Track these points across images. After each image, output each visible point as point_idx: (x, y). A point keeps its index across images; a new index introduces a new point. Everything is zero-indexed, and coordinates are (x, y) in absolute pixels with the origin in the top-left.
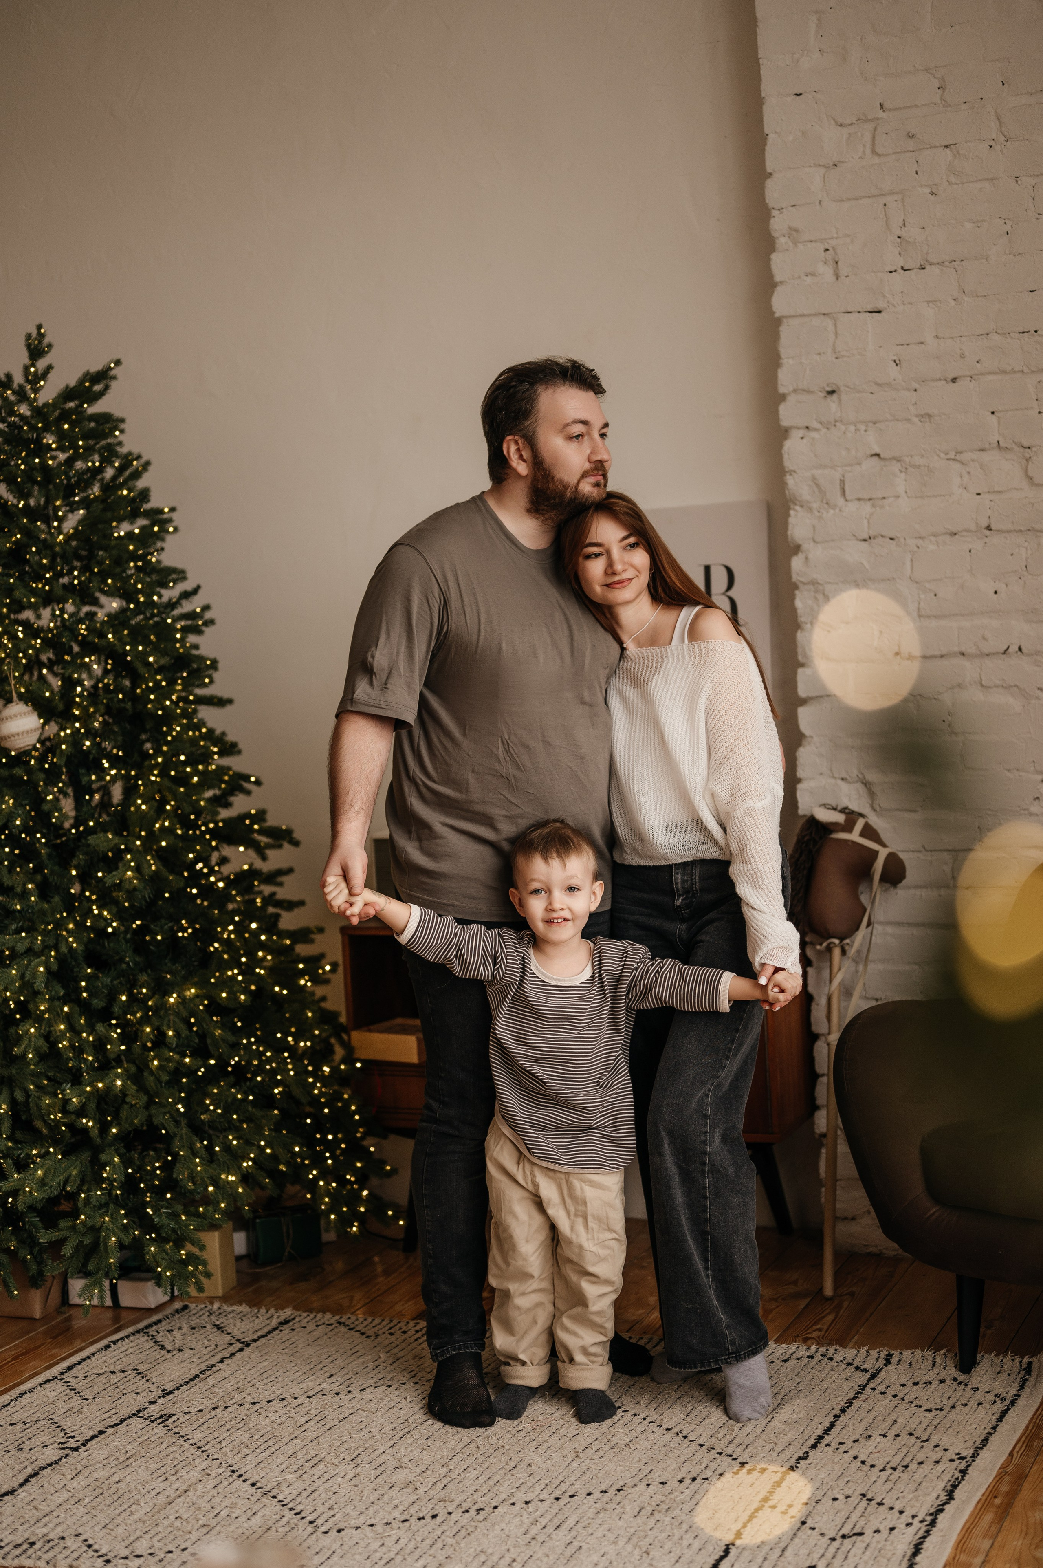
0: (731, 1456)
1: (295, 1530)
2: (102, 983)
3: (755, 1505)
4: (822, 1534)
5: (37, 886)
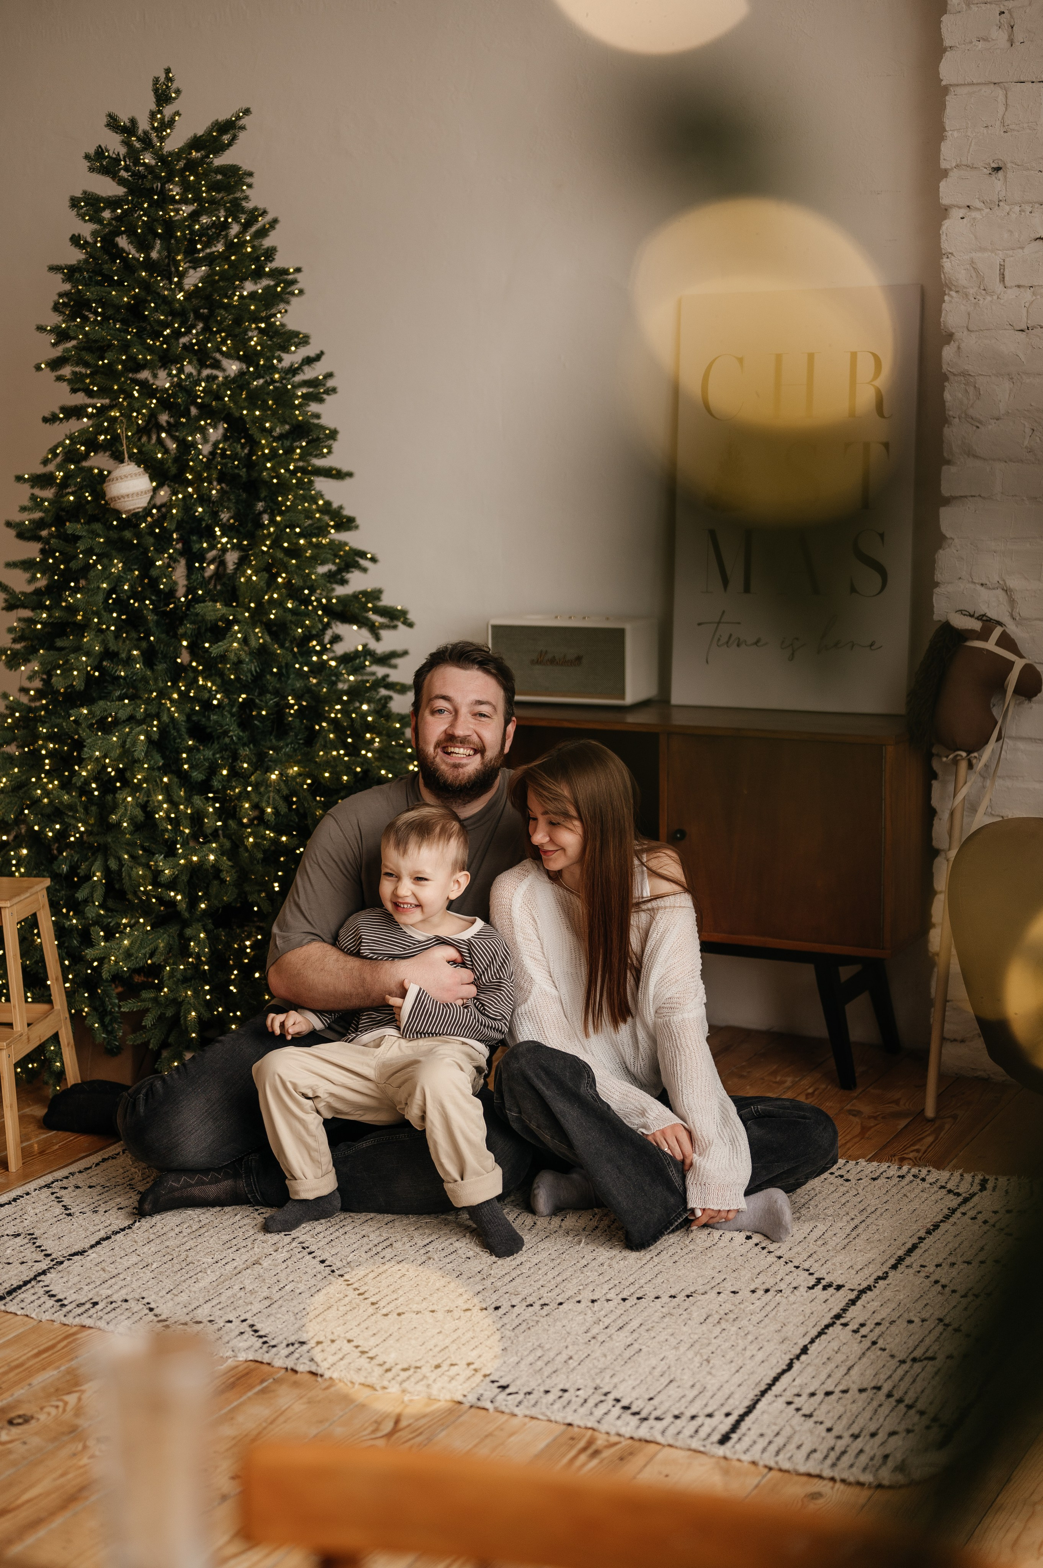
0: (808, 1270)
1: (356, 1310)
2: (204, 756)
3: (827, 1320)
4: (892, 1356)
5: (143, 653)
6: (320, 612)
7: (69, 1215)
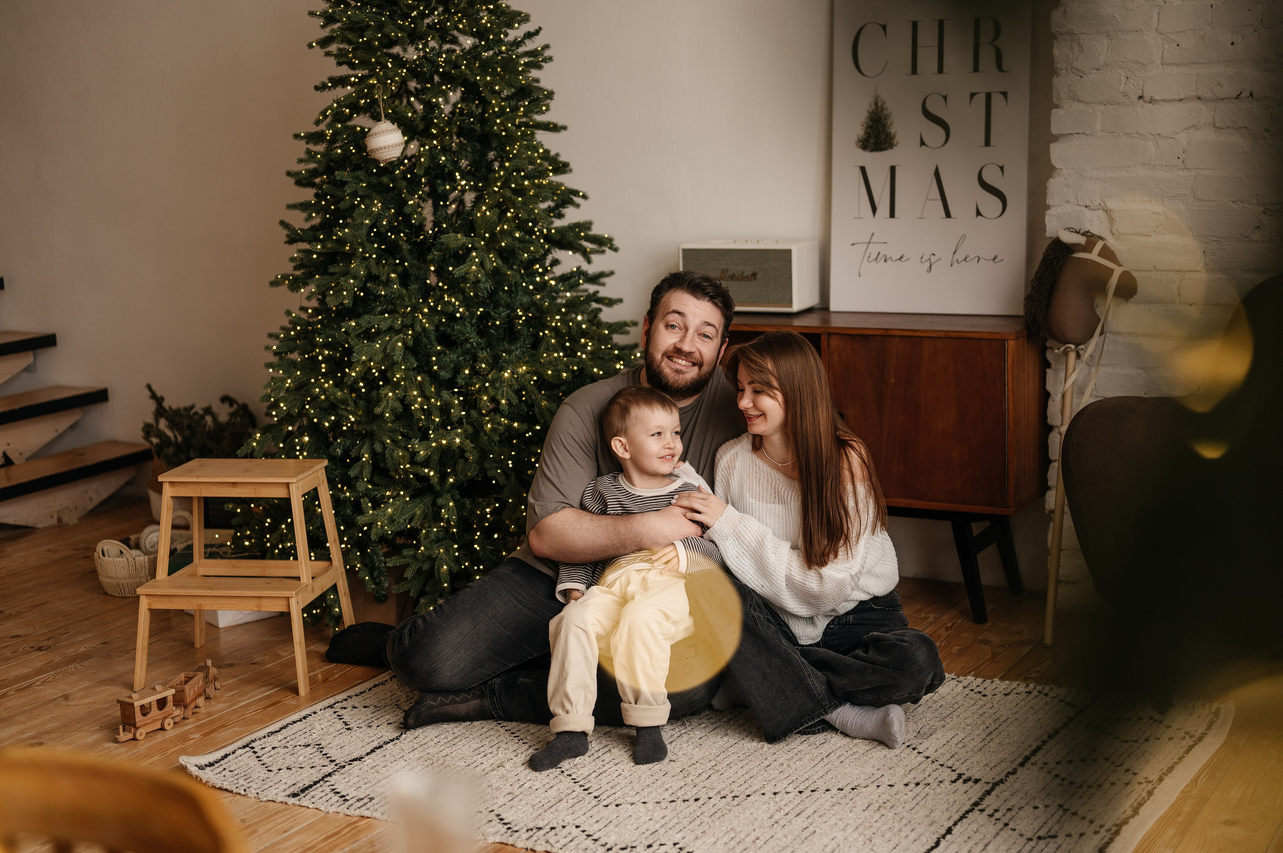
0: (951, 768)
1: (582, 802)
2: (450, 359)
3: (967, 807)
4: (1021, 835)
5: (399, 276)
6: (542, 241)
7: (349, 729)
